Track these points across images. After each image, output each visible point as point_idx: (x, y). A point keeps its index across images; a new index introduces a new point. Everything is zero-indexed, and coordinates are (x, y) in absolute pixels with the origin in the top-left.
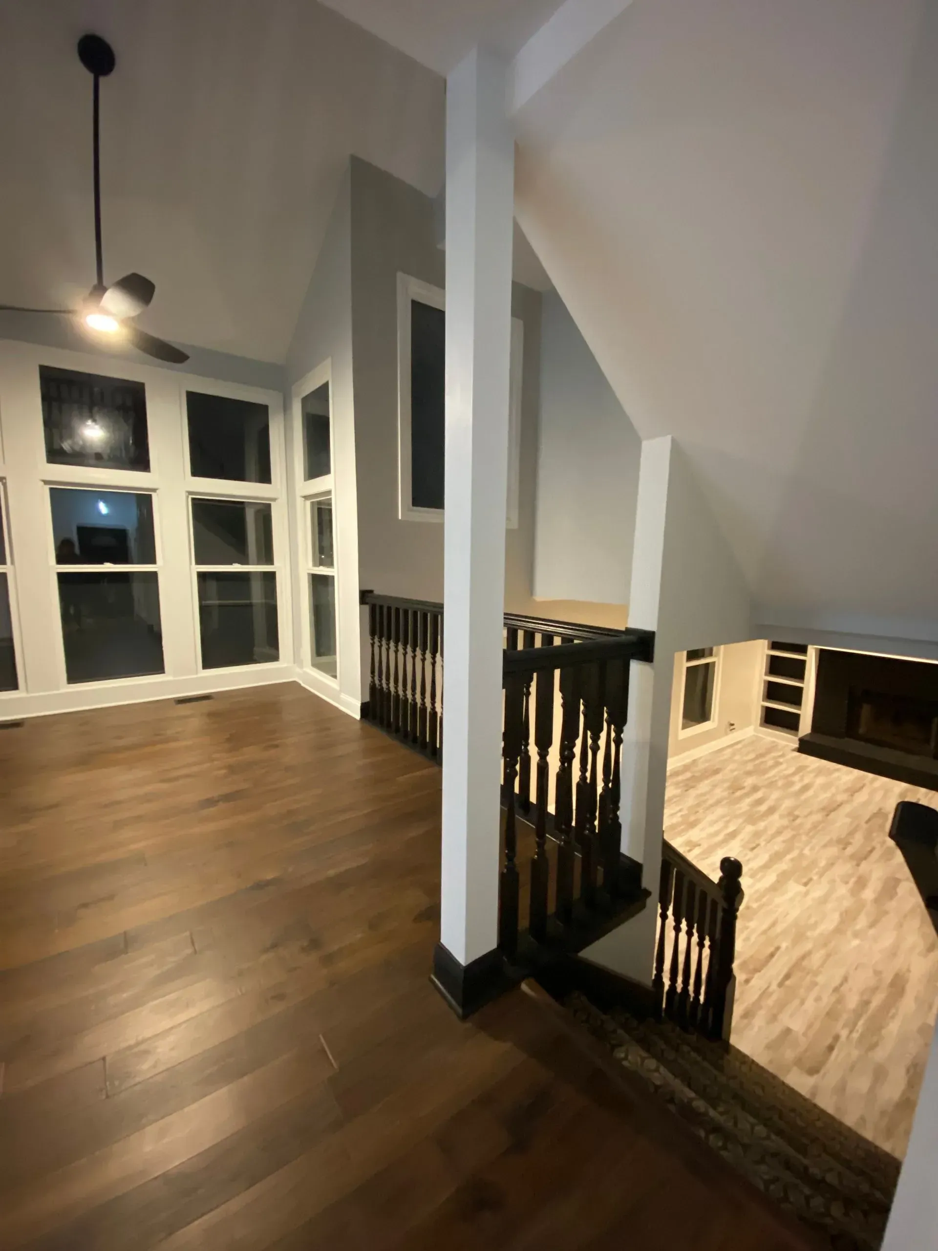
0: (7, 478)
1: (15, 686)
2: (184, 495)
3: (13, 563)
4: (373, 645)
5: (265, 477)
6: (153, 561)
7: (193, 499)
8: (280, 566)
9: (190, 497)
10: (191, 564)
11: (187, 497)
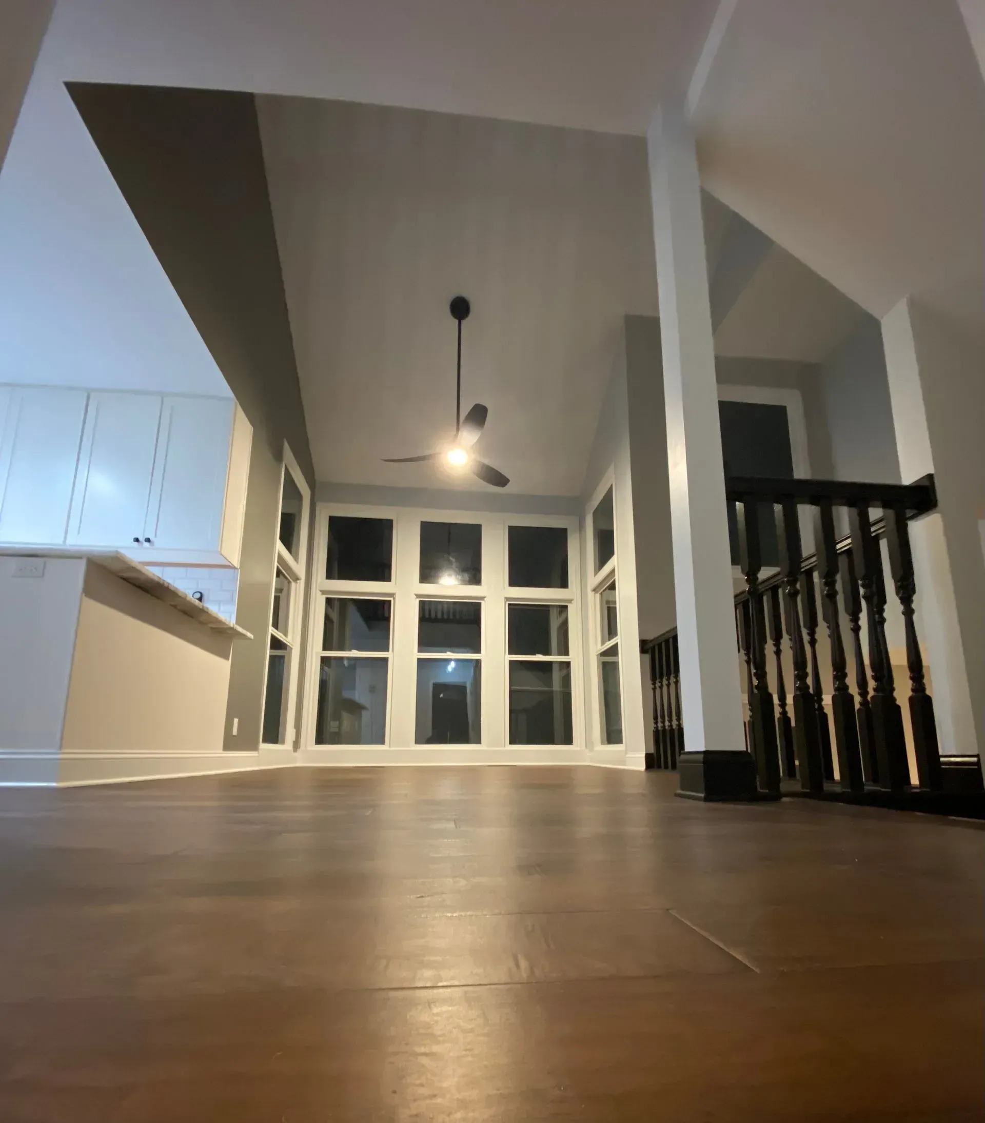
0: (396, 595)
1: (382, 742)
2: (503, 601)
3: (393, 651)
4: (654, 689)
5: (564, 584)
6: (478, 650)
7: (509, 605)
8: (575, 657)
9: (508, 602)
10: (505, 654)
11: (505, 603)
